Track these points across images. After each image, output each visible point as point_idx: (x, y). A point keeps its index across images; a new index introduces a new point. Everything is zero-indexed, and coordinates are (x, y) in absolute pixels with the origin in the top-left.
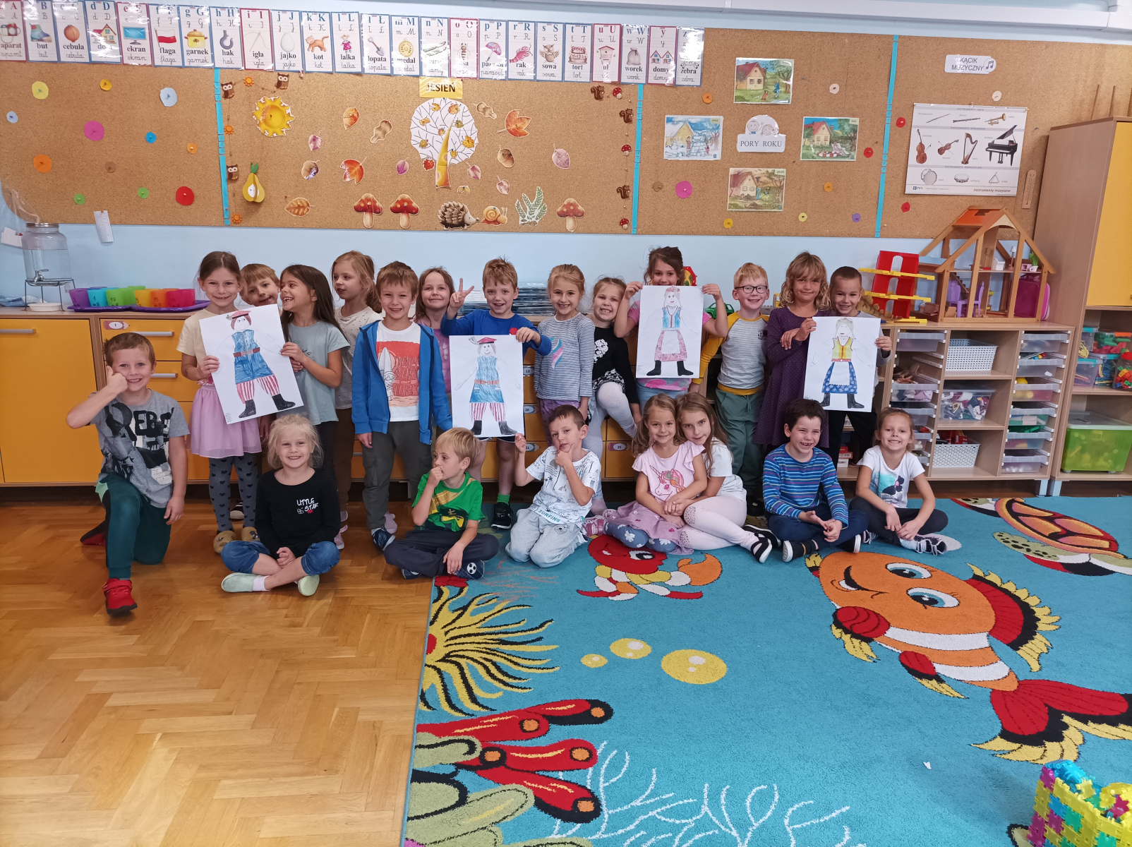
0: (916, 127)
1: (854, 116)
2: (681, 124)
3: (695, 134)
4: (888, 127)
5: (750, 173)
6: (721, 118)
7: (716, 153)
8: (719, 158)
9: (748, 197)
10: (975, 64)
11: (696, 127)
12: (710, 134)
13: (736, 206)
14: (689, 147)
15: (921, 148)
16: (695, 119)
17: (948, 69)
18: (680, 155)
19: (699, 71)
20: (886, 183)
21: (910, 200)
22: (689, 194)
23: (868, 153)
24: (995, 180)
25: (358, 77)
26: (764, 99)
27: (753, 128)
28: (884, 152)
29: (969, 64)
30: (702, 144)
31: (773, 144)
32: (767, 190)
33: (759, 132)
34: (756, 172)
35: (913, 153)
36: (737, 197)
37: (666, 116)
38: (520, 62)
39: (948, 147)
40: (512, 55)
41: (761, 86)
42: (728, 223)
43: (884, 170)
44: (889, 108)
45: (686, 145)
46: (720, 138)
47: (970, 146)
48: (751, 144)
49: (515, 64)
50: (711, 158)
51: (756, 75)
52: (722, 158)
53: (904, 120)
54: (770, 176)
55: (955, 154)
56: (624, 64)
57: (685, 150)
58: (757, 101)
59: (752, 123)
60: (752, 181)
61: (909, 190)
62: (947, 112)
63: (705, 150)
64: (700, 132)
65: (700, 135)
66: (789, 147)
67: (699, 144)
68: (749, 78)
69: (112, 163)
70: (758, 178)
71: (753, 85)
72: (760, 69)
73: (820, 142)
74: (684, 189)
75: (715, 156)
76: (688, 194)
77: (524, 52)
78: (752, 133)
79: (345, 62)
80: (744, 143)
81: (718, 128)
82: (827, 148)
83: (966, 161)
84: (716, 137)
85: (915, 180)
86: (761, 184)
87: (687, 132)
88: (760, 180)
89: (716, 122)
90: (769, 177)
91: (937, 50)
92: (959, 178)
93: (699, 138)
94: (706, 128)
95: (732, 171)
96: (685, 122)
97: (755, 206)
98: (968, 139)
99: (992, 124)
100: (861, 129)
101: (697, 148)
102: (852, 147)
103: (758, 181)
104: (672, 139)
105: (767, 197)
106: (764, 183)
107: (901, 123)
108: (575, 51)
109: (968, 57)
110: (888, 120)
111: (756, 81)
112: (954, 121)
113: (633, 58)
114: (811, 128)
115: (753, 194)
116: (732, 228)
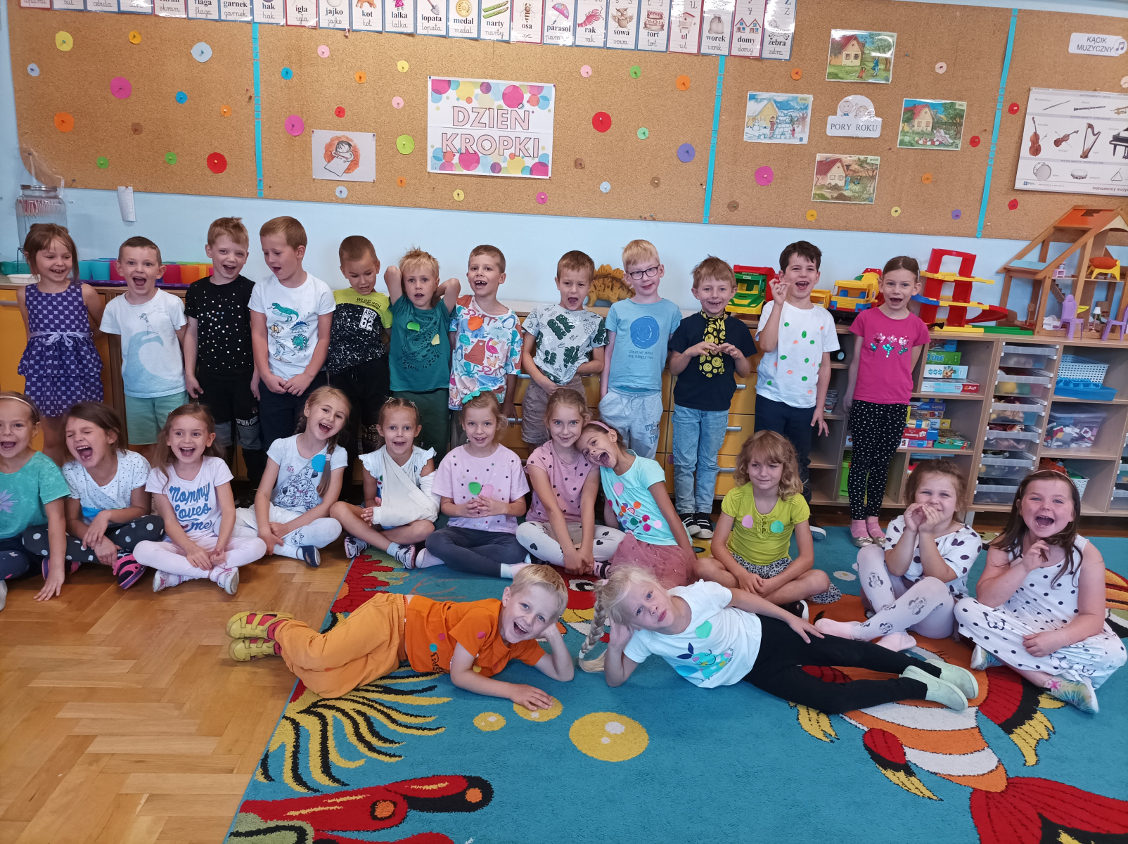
0: (1031, 114)
1: (961, 99)
2: (765, 102)
3: (780, 114)
4: (999, 114)
5: (839, 160)
6: (810, 98)
7: (802, 135)
8: (805, 141)
9: (836, 187)
10: (1104, 44)
11: (782, 106)
12: (795, 114)
13: (822, 197)
14: (772, 128)
15: (1035, 138)
16: (781, 97)
17: (1073, 49)
18: (762, 137)
19: (789, 43)
20: (992, 176)
21: (1019, 197)
22: (770, 181)
23: (975, 142)
24: (1118, 177)
25: (410, 38)
26: (859, 77)
27: (846, 110)
28: (992, 142)
29: (1097, 44)
30: (788, 125)
31: (868, 128)
32: (856, 180)
33: (852, 115)
34: (848, 159)
35: (1026, 144)
36: (822, 187)
37: (749, 93)
38: (589, 27)
39: (1066, 138)
40: (581, 19)
41: (857, 62)
42: (812, 215)
43: (991, 162)
44: (1002, 92)
45: (769, 125)
46: (808, 120)
47: (1091, 138)
48: (842, 127)
49: (583, 29)
50: (796, 142)
51: (853, 49)
52: (809, 142)
53: (1017, 106)
54: (861, 163)
55: (1074, 148)
56: (705, 33)
57: (767, 131)
58: (852, 78)
59: (846, 104)
60: (841, 168)
61: (1019, 185)
62: (1068, 98)
63: (790, 132)
64: (785, 112)
65: (785, 115)
66: (885, 132)
67: (783, 125)
68: (844, 53)
69: (139, 124)
70: (848, 166)
71: (849, 61)
72: (858, 43)
73: (920, 128)
74: (764, 176)
75: (801, 139)
76: (768, 181)
77: (594, 16)
78: (845, 115)
79: (396, 20)
80: (837, 126)
81: (806, 108)
82: (928, 134)
83: (1085, 155)
84: (804, 118)
85: (1026, 175)
86: (851, 173)
87: (772, 111)
88: (851, 168)
89: (804, 102)
90: (861, 165)
91: (1061, 26)
92: (1077, 174)
93: (784, 118)
94: (793, 108)
95: (819, 157)
96: (769, 100)
97: (841, 197)
98: (1090, 130)
99: (1118, 113)
100: (968, 114)
101: (782, 130)
102: (957, 135)
103: (848, 169)
104: (754, 119)
105: (857, 188)
106: (854, 172)
107: (1013, 109)
108: (651, 16)
109: (1096, 36)
110: (999, 106)
111: (852, 56)
112: (1075, 109)
113: (716, 26)
114: (912, 113)
115: (841, 183)
116: (816, 220)
